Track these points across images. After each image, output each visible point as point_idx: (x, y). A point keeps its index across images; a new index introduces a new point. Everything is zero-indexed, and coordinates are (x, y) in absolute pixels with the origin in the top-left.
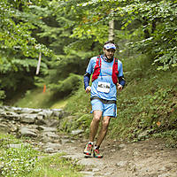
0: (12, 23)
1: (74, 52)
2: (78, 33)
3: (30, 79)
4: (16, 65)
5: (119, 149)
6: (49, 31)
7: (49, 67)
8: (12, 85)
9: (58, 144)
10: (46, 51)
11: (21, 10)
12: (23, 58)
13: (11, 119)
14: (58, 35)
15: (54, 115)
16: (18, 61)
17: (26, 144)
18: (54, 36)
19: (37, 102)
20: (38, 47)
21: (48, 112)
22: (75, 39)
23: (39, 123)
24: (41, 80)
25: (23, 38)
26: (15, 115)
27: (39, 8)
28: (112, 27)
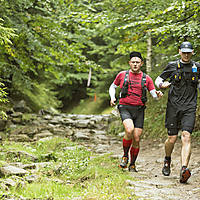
0: (66, 44)
1: (118, 66)
2: (122, 50)
3: (83, 90)
4: (71, 78)
5: (159, 147)
6: (97, 49)
7: (99, 79)
8: (68, 95)
9: (107, 146)
10: (95, 67)
11: (73, 32)
12: (76, 72)
13: (67, 125)
14: (105, 52)
15: (103, 120)
16: (72, 75)
17: (80, 146)
18: (101, 53)
19: (89, 109)
20: (88, 63)
21: (98, 118)
22: (120, 55)
23: (91, 127)
24: (93, 90)
25: (75, 56)
26: (71, 121)
27: (88, 30)
28: (150, 44)
